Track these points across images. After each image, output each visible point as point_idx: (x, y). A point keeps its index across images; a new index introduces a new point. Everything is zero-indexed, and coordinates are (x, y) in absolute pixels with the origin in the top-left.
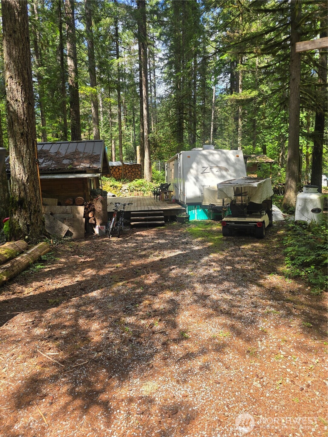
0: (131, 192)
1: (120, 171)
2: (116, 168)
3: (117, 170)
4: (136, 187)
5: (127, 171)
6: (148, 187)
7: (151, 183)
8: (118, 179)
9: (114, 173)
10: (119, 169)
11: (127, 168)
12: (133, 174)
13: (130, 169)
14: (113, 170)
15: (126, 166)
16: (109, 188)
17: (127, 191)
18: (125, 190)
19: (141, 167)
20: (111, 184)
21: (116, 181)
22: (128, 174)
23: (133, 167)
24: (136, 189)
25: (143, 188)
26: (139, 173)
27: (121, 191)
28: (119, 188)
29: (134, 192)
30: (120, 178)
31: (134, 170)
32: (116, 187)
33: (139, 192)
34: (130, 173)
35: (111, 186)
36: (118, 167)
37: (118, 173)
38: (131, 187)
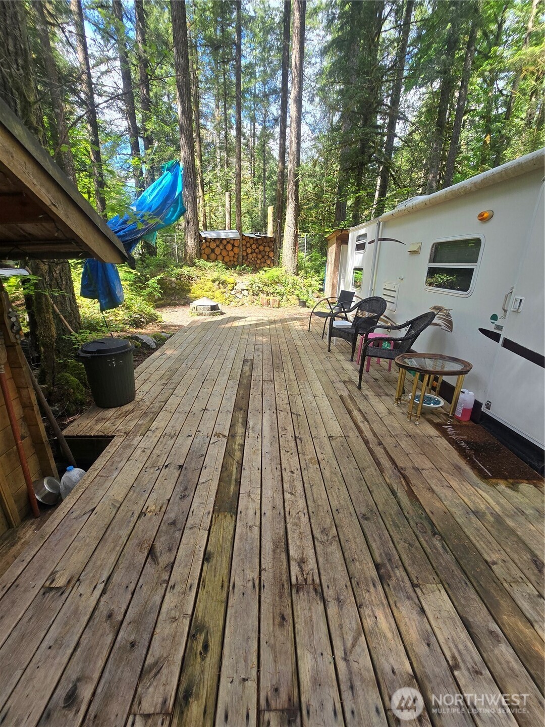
0: (254, 295)
1: (236, 250)
2: (228, 242)
3: (229, 247)
4: (265, 285)
5: (249, 251)
6: (290, 286)
7: (295, 277)
8: (230, 265)
9: (224, 253)
10: (233, 246)
11: (248, 245)
12: (260, 256)
13: (254, 246)
14: (221, 247)
15: (248, 240)
16: (210, 284)
17: (245, 293)
18: (243, 290)
19: (274, 243)
20: (215, 275)
21: (227, 269)
22: (250, 256)
23: (260, 242)
24: (266, 289)
25: (280, 288)
26: (271, 254)
27: (233, 292)
28: (230, 286)
29: (261, 295)
30: (236, 263)
31: (261, 248)
32: (224, 283)
33: (271, 298)
34: (254, 255)
35: (214, 281)
36: (232, 242)
37: (231, 254)
38: (254, 286)
